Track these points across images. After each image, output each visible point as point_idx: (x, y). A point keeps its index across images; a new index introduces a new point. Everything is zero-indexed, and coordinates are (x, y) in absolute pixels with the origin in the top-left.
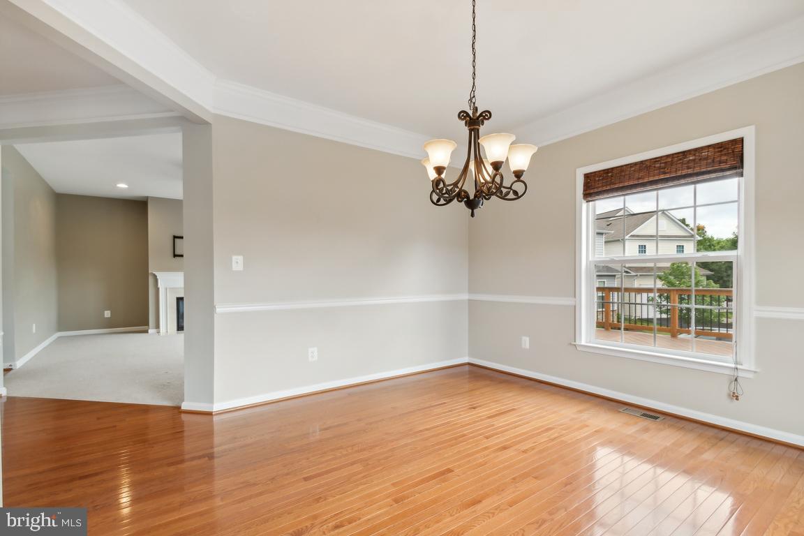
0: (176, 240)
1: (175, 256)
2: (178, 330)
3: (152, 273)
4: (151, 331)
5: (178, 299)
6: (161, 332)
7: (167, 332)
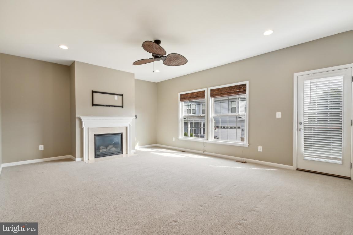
0: (94, 94)
1: (93, 105)
2: (95, 157)
3: (78, 117)
4: (78, 159)
5: (95, 135)
6: (85, 160)
7: (89, 159)
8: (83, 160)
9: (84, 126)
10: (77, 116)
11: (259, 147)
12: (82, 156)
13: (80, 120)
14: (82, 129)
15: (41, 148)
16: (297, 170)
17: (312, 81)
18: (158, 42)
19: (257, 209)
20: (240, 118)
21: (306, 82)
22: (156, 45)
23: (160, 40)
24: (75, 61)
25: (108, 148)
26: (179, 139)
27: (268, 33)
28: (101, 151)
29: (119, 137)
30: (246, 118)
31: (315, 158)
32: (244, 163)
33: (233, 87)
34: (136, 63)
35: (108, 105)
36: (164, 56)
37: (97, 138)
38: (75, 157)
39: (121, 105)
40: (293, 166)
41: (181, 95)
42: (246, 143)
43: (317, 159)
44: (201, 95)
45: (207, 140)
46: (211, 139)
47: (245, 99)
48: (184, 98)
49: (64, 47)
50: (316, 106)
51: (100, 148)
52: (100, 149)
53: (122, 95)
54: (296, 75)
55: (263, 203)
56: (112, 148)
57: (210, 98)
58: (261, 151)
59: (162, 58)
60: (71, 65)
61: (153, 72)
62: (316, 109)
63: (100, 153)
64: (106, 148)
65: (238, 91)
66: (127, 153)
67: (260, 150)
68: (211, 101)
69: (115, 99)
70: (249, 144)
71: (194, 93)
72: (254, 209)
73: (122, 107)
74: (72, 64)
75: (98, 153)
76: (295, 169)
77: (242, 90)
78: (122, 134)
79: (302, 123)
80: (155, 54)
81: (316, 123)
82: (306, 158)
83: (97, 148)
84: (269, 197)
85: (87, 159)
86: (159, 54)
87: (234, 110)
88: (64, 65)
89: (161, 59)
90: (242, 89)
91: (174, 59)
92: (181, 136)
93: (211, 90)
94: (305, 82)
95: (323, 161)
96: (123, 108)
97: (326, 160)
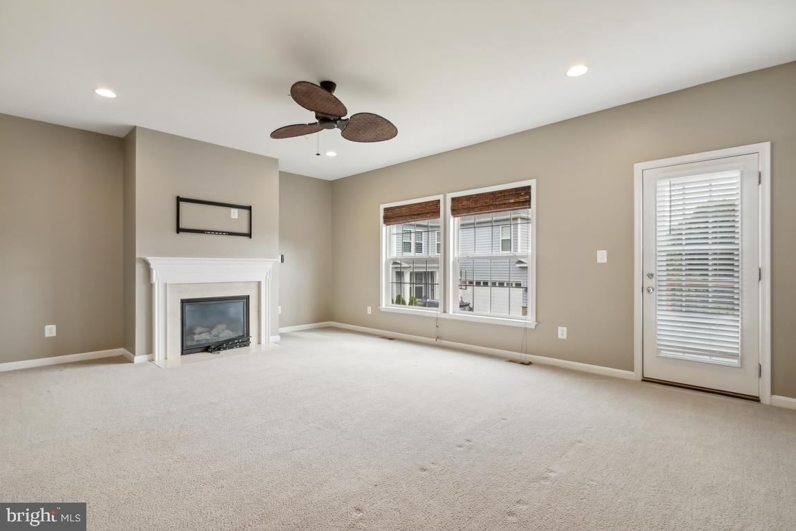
0: (182, 204)
1: (179, 230)
2: (182, 354)
3: (141, 258)
4: (139, 359)
5: (184, 302)
6: (156, 359)
7: (166, 358)
8: (152, 360)
9: (154, 279)
10: (138, 255)
11: (560, 329)
12: (150, 350)
13: (147, 265)
14: (150, 287)
15: (50, 331)
16: (643, 380)
17: (674, 181)
18: (328, 86)
19: (552, 474)
20: (520, 262)
21: (660, 183)
22: (324, 92)
23: (334, 82)
24: (135, 127)
25: (214, 332)
26: (382, 310)
27: (578, 70)
28: (196, 337)
29: (241, 305)
30: (531, 264)
31: (681, 354)
32: (528, 364)
33: (500, 192)
34: (278, 134)
35: (215, 232)
36: (342, 118)
37: (187, 308)
38: (134, 353)
39: (245, 230)
40: (633, 371)
41: (386, 210)
42: (530, 320)
43: (686, 355)
44: (431, 209)
45: (445, 312)
46: (453, 310)
47: (528, 219)
48: (391, 216)
49: (106, 93)
50: (684, 237)
51: (195, 331)
52: (195, 334)
53: (250, 208)
54: (638, 167)
55: (566, 459)
56: (223, 330)
57: (451, 217)
58: (565, 337)
59: (338, 122)
60: (127, 135)
61: (318, 154)
62: (684, 242)
63: (195, 343)
64: (210, 332)
65: (514, 202)
66: (259, 343)
67: (562, 335)
68: (454, 222)
69: (233, 217)
70: (537, 321)
71: (416, 204)
72: (544, 476)
73: (249, 235)
74: (130, 133)
75: (189, 343)
76: (640, 378)
77: (522, 199)
78: (247, 298)
79: (652, 275)
80: (322, 113)
81: (684, 273)
82: (664, 353)
83: (185, 333)
84: (580, 444)
85: (162, 357)
86: (330, 113)
87: (506, 244)
88: (110, 136)
89: (336, 126)
90: (520, 197)
91: (365, 127)
92: (386, 303)
93: (453, 200)
94: (658, 185)
95: (700, 360)
96: (250, 237)
97: (706, 358)
